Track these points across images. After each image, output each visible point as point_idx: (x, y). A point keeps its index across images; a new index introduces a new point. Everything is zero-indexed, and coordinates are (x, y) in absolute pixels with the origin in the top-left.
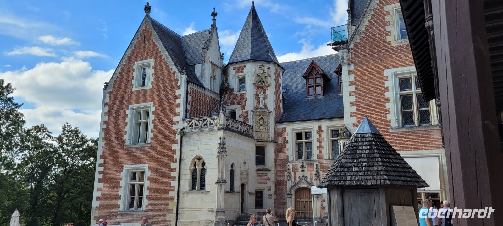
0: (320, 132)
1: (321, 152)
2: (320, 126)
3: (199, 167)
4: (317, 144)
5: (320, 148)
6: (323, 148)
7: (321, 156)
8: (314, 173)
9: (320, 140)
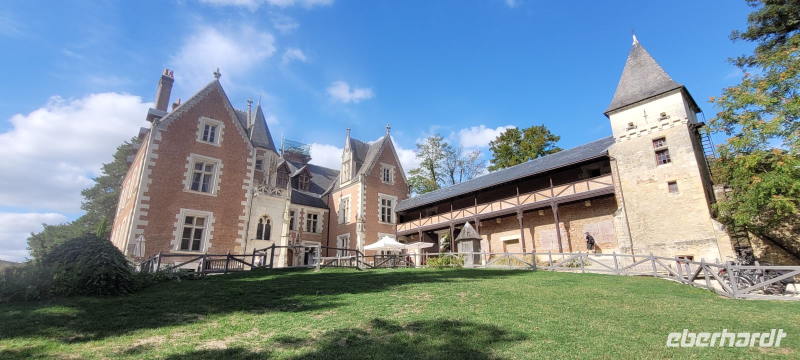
0: (302, 213)
1: (301, 226)
2: (302, 209)
3: (265, 223)
4: (300, 221)
5: (301, 223)
6: (303, 224)
7: (301, 229)
8: (295, 239)
9: (302, 218)
